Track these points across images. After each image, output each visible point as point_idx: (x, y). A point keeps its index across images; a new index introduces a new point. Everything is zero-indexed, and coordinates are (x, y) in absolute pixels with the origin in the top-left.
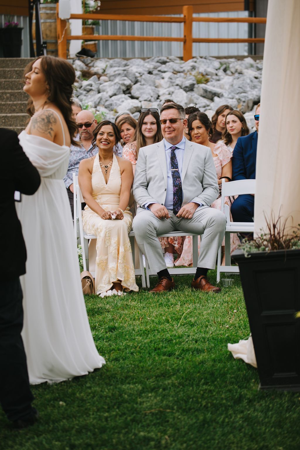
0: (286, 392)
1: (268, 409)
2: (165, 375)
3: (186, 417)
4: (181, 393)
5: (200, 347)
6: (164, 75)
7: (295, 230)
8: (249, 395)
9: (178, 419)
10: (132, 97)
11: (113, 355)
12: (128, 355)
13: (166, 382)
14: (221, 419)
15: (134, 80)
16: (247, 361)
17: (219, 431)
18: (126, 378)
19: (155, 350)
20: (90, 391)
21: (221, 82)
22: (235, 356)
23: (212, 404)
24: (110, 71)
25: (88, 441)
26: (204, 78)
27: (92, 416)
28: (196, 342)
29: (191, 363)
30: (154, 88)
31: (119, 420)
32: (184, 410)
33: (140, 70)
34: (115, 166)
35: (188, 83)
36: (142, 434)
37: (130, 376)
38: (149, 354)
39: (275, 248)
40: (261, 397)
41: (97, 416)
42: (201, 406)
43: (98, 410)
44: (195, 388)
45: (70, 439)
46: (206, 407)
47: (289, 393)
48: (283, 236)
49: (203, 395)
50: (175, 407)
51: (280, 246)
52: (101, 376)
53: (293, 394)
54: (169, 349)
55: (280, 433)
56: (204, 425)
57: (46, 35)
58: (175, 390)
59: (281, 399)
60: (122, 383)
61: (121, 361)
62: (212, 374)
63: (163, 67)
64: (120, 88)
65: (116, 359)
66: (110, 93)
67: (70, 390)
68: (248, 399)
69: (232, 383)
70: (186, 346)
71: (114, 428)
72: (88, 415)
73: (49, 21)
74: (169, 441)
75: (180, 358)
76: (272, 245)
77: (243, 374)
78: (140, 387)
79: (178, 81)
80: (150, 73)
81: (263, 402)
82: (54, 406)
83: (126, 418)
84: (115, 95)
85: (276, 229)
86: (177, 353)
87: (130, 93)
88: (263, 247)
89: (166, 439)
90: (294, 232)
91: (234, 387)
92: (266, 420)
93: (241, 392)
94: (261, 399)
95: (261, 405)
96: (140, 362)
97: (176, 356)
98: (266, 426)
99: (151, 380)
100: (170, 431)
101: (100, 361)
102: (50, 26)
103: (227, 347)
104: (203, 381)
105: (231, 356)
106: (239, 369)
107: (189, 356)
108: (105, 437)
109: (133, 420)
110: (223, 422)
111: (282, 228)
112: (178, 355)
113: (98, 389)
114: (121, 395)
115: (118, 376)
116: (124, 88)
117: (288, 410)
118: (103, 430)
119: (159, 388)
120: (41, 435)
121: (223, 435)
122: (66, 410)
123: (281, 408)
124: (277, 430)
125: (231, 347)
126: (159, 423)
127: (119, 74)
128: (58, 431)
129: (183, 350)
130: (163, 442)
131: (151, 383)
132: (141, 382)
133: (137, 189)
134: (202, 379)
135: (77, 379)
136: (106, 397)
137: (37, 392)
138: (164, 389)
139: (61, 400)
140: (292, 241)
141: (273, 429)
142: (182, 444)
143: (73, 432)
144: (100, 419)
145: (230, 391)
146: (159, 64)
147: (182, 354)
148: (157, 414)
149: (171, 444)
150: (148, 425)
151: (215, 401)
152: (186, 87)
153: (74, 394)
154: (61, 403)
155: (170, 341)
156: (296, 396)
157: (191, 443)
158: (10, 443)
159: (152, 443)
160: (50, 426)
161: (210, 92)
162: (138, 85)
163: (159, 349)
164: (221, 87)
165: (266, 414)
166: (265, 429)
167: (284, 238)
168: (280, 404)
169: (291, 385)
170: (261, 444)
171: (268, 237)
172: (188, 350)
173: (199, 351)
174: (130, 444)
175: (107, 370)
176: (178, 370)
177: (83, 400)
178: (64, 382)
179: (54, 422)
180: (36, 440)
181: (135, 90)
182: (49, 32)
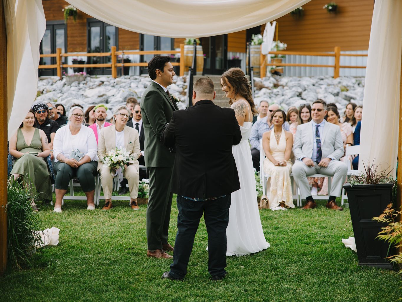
0: (373, 268)
1: (362, 276)
2: (303, 255)
3: (313, 278)
4: (312, 265)
5: (326, 241)
6: (322, 86)
7: (382, 173)
8: (352, 268)
9: (308, 279)
10: (302, 99)
11: (275, 243)
12: (284, 243)
13: (304, 259)
14: (333, 281)
15: (304, 89)
16: (352, 249)
17: (331, 287)
18: (281, 255)
19: (300, 241)
20: (259, 261)
21: (356, 91)
22: (346, 246)
23: (329, 272)
25: (255, 288)
26: (346, 89)
27: (258, 275)
28: (325, 237)
29: (320, 249)
30: (315, 94)
31: (274, 278)
32: (312, 275)
33: (308, 83)
34: (283, 135)
35: (336, 91)
36: (286, 286)
37: (283, 254)
38: (296, 243)
39: (370, 183)
40: (359, 270)
41: (262, 275)
42: (322, 272)
43: (263, 272)
44: (320, 262)
45: (245, 286)
46: (325, 273)
47: (375, 268)
48: (375, 176)
49: (324, 267)
50: (307, 273)
51: (372, 182)
52: (267, 253)
53: (378, 269)
54: (308, 241)
55: (367, 290)
56: (323, 283)
58: (308, 263)
59: (370, 271)
60: (278, 258)
61: (279, 246)
62: (331, 255)
63: (322, 82)
64: (295, 94)
65: (277, 245)
66: (289, 96)
67: (248, 260)
68: (351, 270)
69: (342, 261)
70: (318, 239)
71: (270, 282)
72: (256, 274)
73: (256, 55)
74: (301, 291)
75: (314, 246)
76: (368, 181)
77: (349, 256)
78: (288, 260)
79: (330, 90)
80: (314, 85)
81: (360, 273)
82: (238, 269)
83: (278, 277)
84: (292, 97)
85: (370, 172)
86: (312, 243)
87: (301, 96)
88: (362, 182)
89: (300, 289)
90: (382, 174)
91: (343, 263)
92: (360, 282)
93: (347, 266)
94: (358, 270)
95: (358, 274)
96: (290, 247)
97: (311, 245)
98: (359, 285)
99: (295, 257)
100: (303, 285)
101: (267, 245)
102: (257, 58)
103: (342, 240)
104: (325, 259)
105: (344, 246)
106: (347, 253)
107: (319, 245)
108: (264, 286)
109: (282, 278)
110: (334, 282)
111: (374, 172)
112: (313, 244)
113: (264, 260)
114: (276, 264)
115: (276, 254)
116: (298, 94)
118: (264, 283)
119: (299, 261)
120: (228, 283)
121: (333, 289)
122: (244, 271)
123: (370, 276)
124: (366, 288)
125: (344, 241)
126: (296, 281)
127: (295, 86)
128: (239, 282)
129: (316, 241)
130: (298, 291)
131: (295, 258)
132: (289, 258)
133: (296, 149)
134: (325, 258)
135: (252, 254)
136: (268, 265)
137: (229, 260)
138: (302, 263)
139: (242, 265)
140: (380, 179)
141: (363, 287)
142: (308, 293)
143: (247, 283)
144: (263, 277)
145: (340, 265)
146: (319, 80)
147: (315, 244)
148: (296, 276)
149: (302, 293)
150: (290, 282)
151: (331, 270)
152: (335, 94)
153: (250, 262)
154: (242, 267)
155: (309, 236)
156: (380, 270)
157: (314, 292)
158: (211, 286)
159: (291, 291)
160: (234, 279)
161: (349, 97)
162: (306, 92)
163: (302, 240)
164: (356, 94)
165: (360, 279)
166: (359, 288)
167: (375, 177)
168: (370, 274)
169: (377, 264)
170: (355, 296)
171: (366, 176)
172: (319, 242)
173: (325, 243)
174: (279, 291)
175: (270, 251)
176: (312, 253)
177: (254, 266)
178: (245, 255)
179: (237, 277)
180: (226, 286)
181: (304, 95)
182: (255, 62)
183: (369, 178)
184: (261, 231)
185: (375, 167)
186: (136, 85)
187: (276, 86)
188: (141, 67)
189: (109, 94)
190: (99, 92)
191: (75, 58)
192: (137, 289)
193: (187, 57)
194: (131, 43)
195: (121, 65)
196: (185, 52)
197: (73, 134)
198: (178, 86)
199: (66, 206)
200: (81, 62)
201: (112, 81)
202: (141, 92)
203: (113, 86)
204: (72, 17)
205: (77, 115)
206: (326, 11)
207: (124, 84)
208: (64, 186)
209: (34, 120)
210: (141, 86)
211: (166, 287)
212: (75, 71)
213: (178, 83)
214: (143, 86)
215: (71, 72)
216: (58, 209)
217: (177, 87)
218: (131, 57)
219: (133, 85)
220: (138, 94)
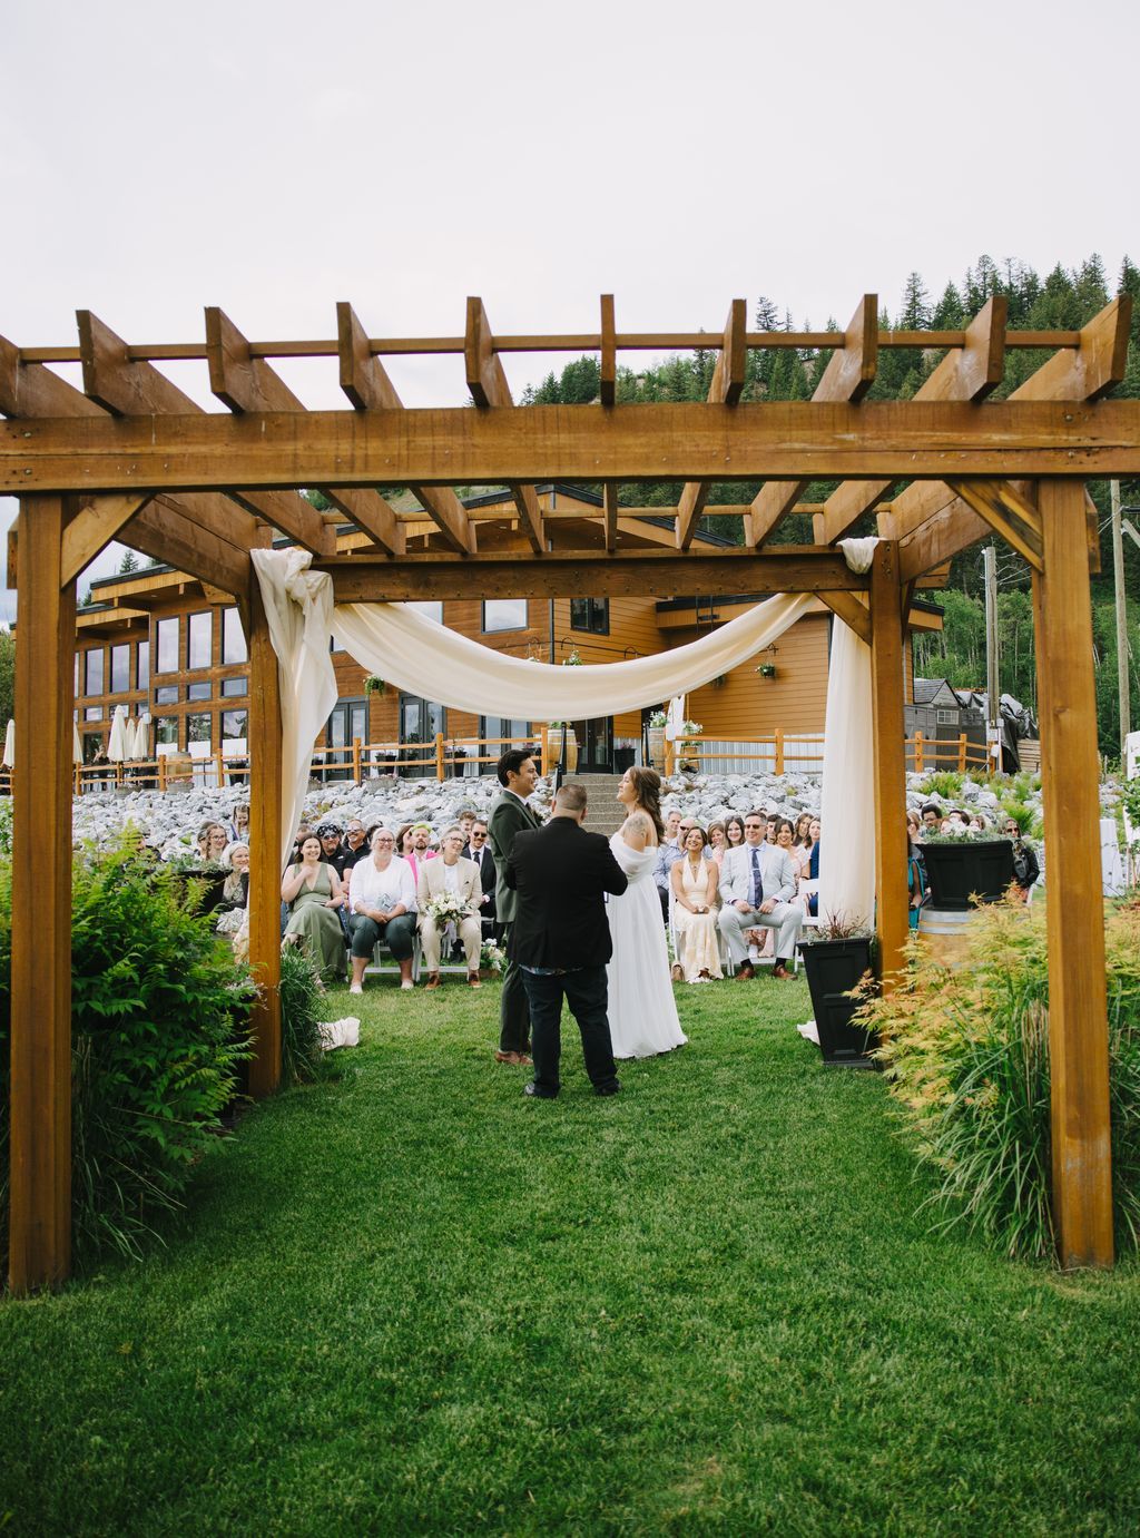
0: (845, 1067)
1: (828, 1081)
2: (739, 1052)
3: (754, 1089)
4: (752, 1068)
5: (773, 1029)
6: (758, 788)
7: (853, 921)
8: (813, 1070)
9: (747, 1089)
11: (695, 1035)
12: (708, 1034)
13: (740, 1058)
14: (784, 1091)
15: (731, 792)
16: (813, 1040)
17: (783, 1101)
18: (704, 1054)
19: (733, 1030)
20: (671, 1065)
21: (809, 794)
22: (803, 1035)
23: (779, 1078)
24: (710, 785)
25: (666, 1107)
26: (794, 791)
27: (670, 1086)
28: (770, 1023)
29: (764, 1042)
30: (748, 801)
31: (695, 1090)
32: (753, 1083)
33: (737, 784)
34: (703, 865)
35: (779, 795)
36: (714, 1102)
37: (707, 1053)
38: (728, 1033)
39: (835, 938)
40: (824, 1072)
41: (676, 1087)
42: (769, 1079)
43: (677, 1081)
44: (765, 1064)
45: (649, 1105)
46: (773, 1080)
47: (848, 1068)
48: (842, 926)
49: (771, 1069)
50: (745, 1080)
51: (840, 936)
54: (746, 1029)
55: (836, 1103)
56: (769, 1095)
58: (746, 1065)
59: (840, 1073)
60: (700, 1058)
61: (702, 1039)
62: (781, 1051)
63: (757, 781)
64: (718, 800)
65: (698, 1038)
66: (710, 804)
68: (811, 1073)
69: (797, 1059)
70: (761, 1027)
71: (689, 1097)
72: (668, 1085)
73: (657, 742)
74: (737, 1109)
75: (755, 1037)
76: (833, 935)
77: (808, 1051)
78: (716, 1062)
79: (771, 794)
80: (746, 786)
81: (824, 1077)
82: (638, 1077)
83: (701, 1089)
84: (714, 805)
85: (836, 921)
86: (752, 1033)
87: (727, 804)
88: (825, 936)
89: (734, 1106)
90: (852, 923)
91: (799, 1063)
92: (825, 1091)
93: (805, 1067)
94: (822, 1073)
95: (822, 1078)
96: (719, 1040)
97: (751, 1036)
98: (824, 1096)
99: (727, 1056)
100: (739, 1100)
101: (683, 1039)
102: (658, 746)
103: (796, 1027)
104: (772, 1057)
105: (800, 1036)
106: (805, 1047)
107: (762, 1036)
108: (681, 1104)
109: (708, 1091)
110: (787, 1092)
111: (842, 920)
112: (753, 1035)
113: (678, 1063)
114: (698, 1069)
115: (698, 1052)
116: (722, 800)
117: (846, 1082)
118: (680, 1099)
119: (733, 1063)
120: (624, 1101)
121: (785, 1104)
122: (649, 1080)
123: (840, 1081)
124: (834, 1100)
125: (800, 1027)
126: (729, 1093)
127: (718, 788)
128: (640, 1099)
129: (758, 1031)
130: (732, 1109)
131: (727, 1059)
132: (717, 1058)
134: (772, 1055)
135: (660, 1054)
136: (685, 1070)
138: (737, 1064)
139: (646, 1072)
140: (851, 931)
141: (830, 1099)
142: (748, 1112)
143: (653, 1099)
144: (678, 1089)
145: (795, 1066)
146: (753, 779)
147: (756, 1034)
148: (728, 1086)
150: (720, 1095)
151: (781, 1075)
152: (778, 800)
153: (657, 1067)
155: (747, 1022)
158: (597, 1107)
159: (722, 1111)
160: (633, 1094)
161: (799, 803)
162: (735, 797)
163: (736, 1029)
164: (809, 798)
165: (825, 1086)
166: (823, 1100)
167: (844, 928)
168: (839, 1077)
169: (849, 1061)
171: (829, 927)
172: (762, 1031)
173: (772, 1032)
176: (751, 1049)
177: (664, 1073)
179: (637, 1091)
180: (620, 1105)
181: (732, 802)
182: (656, 752)
183: (835, 930)
184: (675, 1016)
185: (843, 912)
186: (473, 792)
187: (689, 788)
188: (480, 764)
189: (433, 806)
190: (418, 803)
191: (382, 751)
192: (482, 1114)
193: (552, 746)
194: (466, 728)
195: (451, 761)
196: (548, 739)
197: (379, 870)
199: (369, 984)
200: (390, 758)
201: (438, 786)
202: (482, 802)
203: (439, 794)
204: (377, 691)
205: (383, 840)
206: (759, 675)
207: (456, 791)
208: (365, 951)
209: (319, 850)
210: (482, 792)
211: (528, 1110)
212: (381, 772)
215: (374, 773)
216: (356, 988)
218: (466, 749)
219: (470, 791)
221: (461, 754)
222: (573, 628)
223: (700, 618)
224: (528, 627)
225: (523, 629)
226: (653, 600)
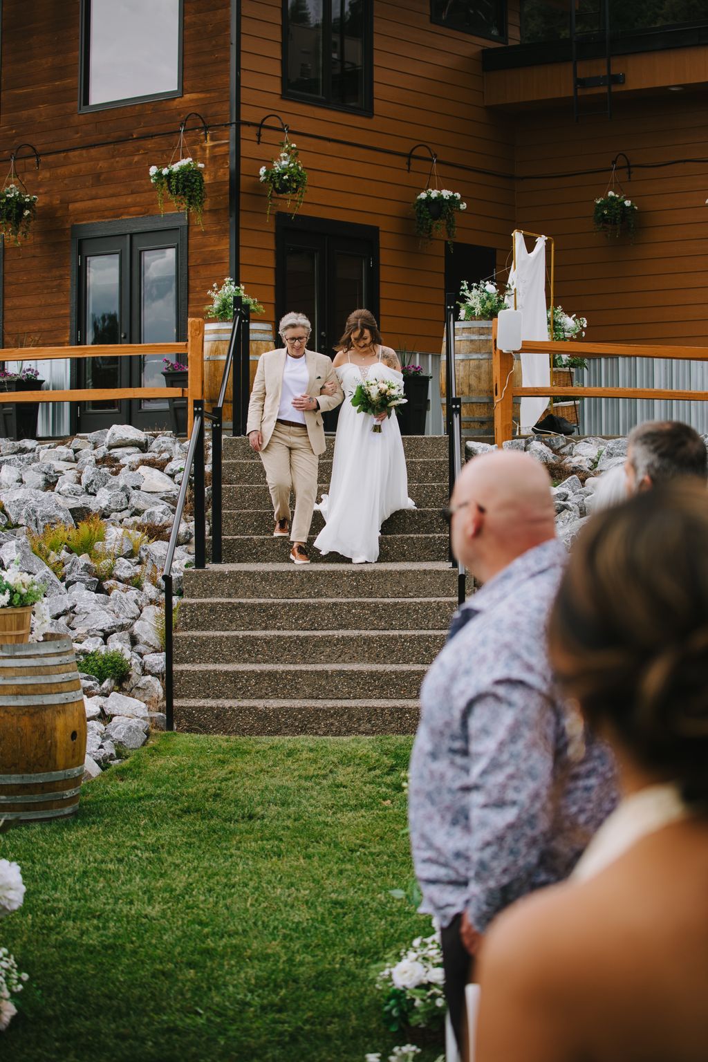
57: (470, 386)
73: (475, 356)
102: (479, 367)
182: (473, 382)
186: (16, 477)
187: (554, 473)
193: (215, 362)
194: (45, 325)
196: (207, 346)
198: (172, 476)
202: (20, 503)
210: (34, 477)
213: (172, 466)
214: (40, 479)
217: (168, 479)
220: (7, 509)
221: (32, 383)
222: (285, 96)
223: (581, 83)
224: (183, 88)
225: (169, 97)
226: (472, 45)
